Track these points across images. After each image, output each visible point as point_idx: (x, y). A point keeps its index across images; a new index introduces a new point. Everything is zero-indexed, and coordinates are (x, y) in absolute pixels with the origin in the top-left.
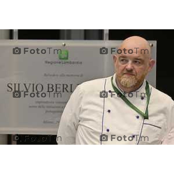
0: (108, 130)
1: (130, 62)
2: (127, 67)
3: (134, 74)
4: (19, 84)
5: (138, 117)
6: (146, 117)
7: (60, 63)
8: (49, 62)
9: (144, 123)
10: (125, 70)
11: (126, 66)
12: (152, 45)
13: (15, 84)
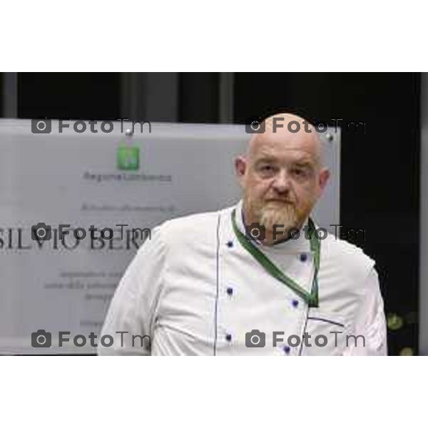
0: (229, 338)
1: (283, 172)
2: (275, 185)
3: (291, 200)
4: (20, 231)
5: (295, 304)
6: (313, 303)
7: (119, 177)
8: (93, 177)
9: (309, 316)
10: (271, 190)
11: (273, 182)
12: (331, 138)
13: (10, 231)
